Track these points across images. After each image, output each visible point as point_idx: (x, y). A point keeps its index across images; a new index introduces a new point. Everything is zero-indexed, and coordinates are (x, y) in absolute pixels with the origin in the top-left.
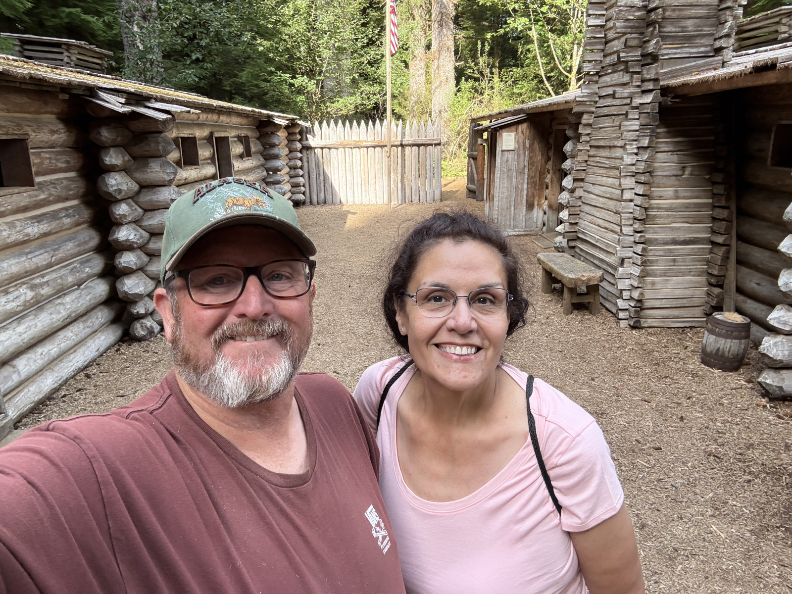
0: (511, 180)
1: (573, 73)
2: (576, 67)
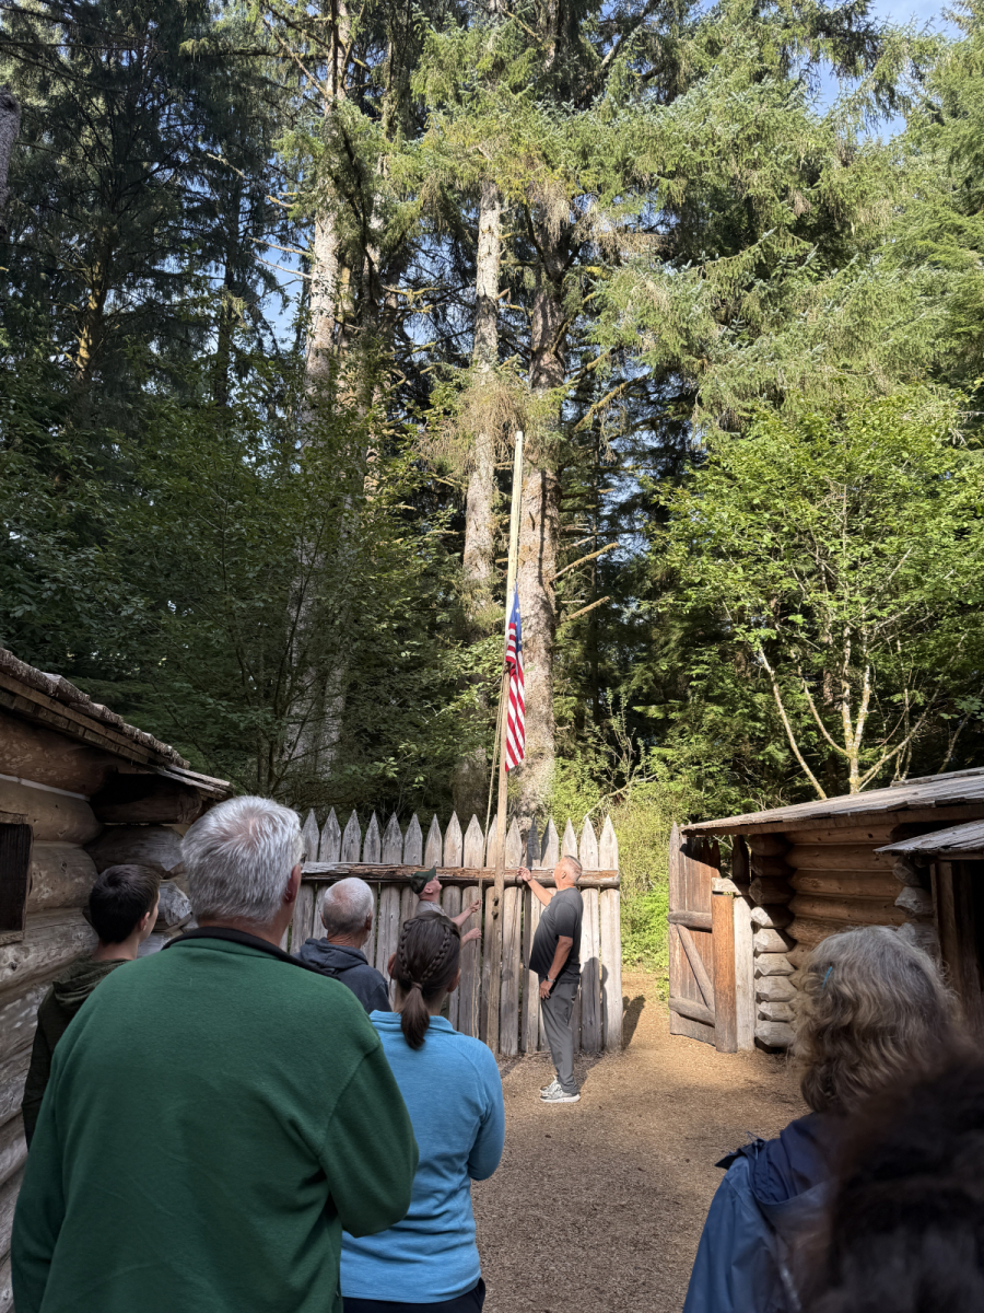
1: (852, 749)
2: (858, 738)
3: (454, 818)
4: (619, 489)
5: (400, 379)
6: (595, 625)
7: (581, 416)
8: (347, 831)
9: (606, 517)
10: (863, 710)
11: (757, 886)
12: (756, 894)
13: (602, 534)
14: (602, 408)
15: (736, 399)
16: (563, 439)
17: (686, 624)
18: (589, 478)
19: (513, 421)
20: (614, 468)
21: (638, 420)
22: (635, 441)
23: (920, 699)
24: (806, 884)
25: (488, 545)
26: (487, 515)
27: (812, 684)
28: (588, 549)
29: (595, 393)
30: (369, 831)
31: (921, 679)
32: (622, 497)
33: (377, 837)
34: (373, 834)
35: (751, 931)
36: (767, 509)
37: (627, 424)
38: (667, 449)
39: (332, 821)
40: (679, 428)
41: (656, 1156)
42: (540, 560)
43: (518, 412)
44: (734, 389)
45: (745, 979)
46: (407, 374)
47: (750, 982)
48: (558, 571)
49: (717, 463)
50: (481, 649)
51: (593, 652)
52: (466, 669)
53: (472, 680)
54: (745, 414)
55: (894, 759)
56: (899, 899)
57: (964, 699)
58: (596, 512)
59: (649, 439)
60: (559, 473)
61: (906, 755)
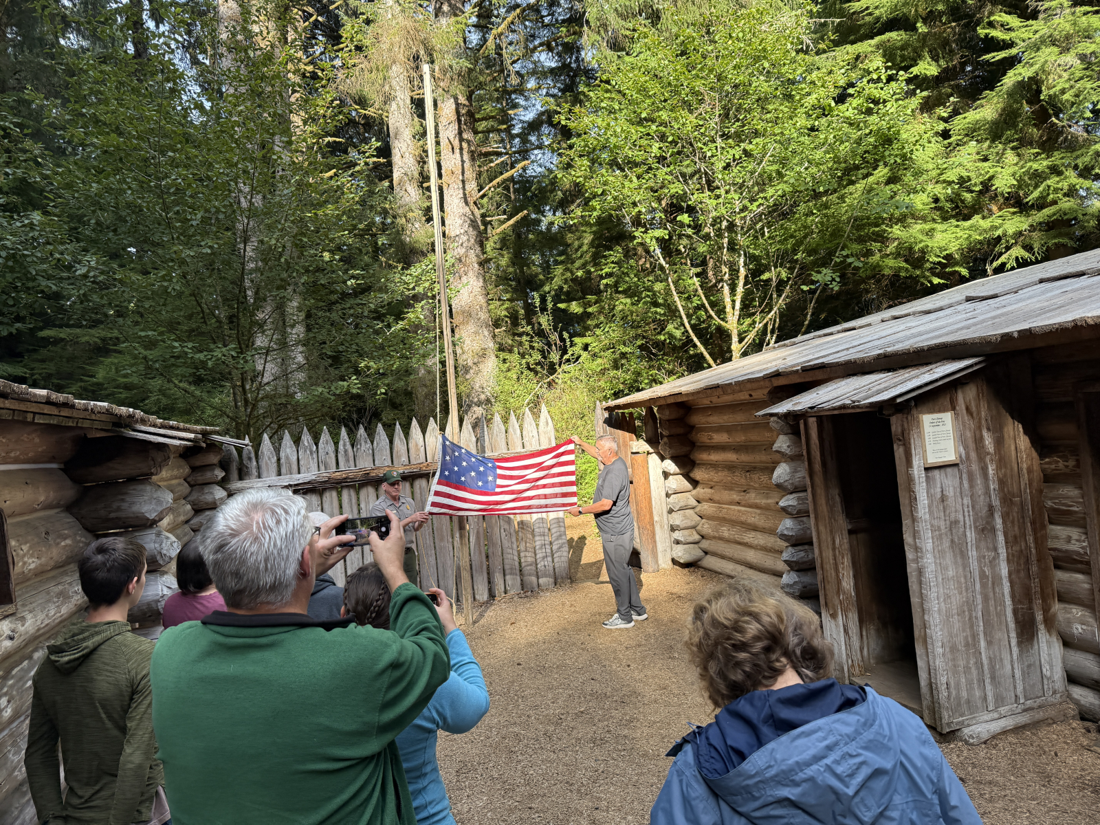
0: (964, 555)
1: (732, 323)
2: (737, 313)
3: (414, 422)
4: (526, 108)
5: (311, 15)
6: (519, 236)
7: (485, 40)
8: (321, 445)
9: (518, 135)
10: (740, 289)
11: (665, 444)
12: (664, 450)
13: (515, 153)
14: (502, 34)
15: (619, 20)
16: (469, 66)
17: (594, 229)
18: (498, 100)
19: (422, 52)
20: (520, 90)
21: (537, 42)
22: (535, 63)
23: (784, 275)
24: (703, 438)
25: (415, 170)
26: (409, 142)
27: (699, 270)
28: (503, 167)
29: (494, 19)
30: (341, 443)
31: (784, 258)
32: (529, 116)
33: (349, 447)
34: (345, 445)
35: (663, 478)
36: (653, 121)
37: (526, 47)
38: (565, 67)
39: (306, 438)
40: (572, 48)
41: (604, 666)
42: (463, 181)
43: (424, 43)
44: (616, 10)
45: (661, 515)
46: (317, 11)
47: (665, 517)
48: (479, 191)
49: (608, 82)
50: (419, 271)
51: (518, 259)
52: (409, 290)
53: (416, 298)
54: (628, 33)
55: (766, 325)
56: (775, 445)
57: (819, 272)
58: (508, 130)
59: (547, 60)
60: (469, 98)
61: (775, 321)
